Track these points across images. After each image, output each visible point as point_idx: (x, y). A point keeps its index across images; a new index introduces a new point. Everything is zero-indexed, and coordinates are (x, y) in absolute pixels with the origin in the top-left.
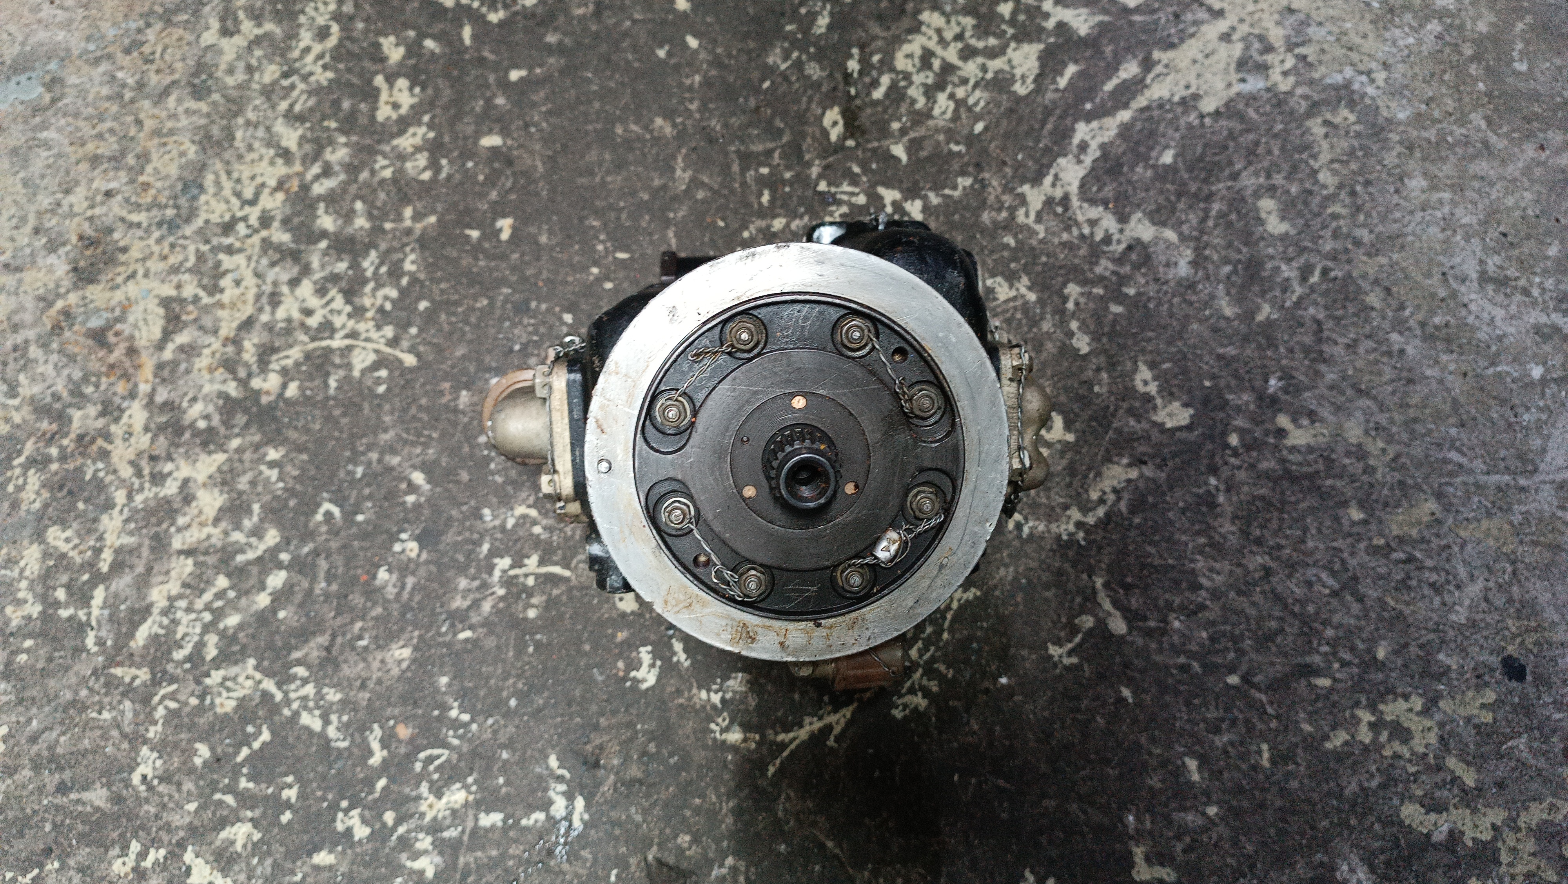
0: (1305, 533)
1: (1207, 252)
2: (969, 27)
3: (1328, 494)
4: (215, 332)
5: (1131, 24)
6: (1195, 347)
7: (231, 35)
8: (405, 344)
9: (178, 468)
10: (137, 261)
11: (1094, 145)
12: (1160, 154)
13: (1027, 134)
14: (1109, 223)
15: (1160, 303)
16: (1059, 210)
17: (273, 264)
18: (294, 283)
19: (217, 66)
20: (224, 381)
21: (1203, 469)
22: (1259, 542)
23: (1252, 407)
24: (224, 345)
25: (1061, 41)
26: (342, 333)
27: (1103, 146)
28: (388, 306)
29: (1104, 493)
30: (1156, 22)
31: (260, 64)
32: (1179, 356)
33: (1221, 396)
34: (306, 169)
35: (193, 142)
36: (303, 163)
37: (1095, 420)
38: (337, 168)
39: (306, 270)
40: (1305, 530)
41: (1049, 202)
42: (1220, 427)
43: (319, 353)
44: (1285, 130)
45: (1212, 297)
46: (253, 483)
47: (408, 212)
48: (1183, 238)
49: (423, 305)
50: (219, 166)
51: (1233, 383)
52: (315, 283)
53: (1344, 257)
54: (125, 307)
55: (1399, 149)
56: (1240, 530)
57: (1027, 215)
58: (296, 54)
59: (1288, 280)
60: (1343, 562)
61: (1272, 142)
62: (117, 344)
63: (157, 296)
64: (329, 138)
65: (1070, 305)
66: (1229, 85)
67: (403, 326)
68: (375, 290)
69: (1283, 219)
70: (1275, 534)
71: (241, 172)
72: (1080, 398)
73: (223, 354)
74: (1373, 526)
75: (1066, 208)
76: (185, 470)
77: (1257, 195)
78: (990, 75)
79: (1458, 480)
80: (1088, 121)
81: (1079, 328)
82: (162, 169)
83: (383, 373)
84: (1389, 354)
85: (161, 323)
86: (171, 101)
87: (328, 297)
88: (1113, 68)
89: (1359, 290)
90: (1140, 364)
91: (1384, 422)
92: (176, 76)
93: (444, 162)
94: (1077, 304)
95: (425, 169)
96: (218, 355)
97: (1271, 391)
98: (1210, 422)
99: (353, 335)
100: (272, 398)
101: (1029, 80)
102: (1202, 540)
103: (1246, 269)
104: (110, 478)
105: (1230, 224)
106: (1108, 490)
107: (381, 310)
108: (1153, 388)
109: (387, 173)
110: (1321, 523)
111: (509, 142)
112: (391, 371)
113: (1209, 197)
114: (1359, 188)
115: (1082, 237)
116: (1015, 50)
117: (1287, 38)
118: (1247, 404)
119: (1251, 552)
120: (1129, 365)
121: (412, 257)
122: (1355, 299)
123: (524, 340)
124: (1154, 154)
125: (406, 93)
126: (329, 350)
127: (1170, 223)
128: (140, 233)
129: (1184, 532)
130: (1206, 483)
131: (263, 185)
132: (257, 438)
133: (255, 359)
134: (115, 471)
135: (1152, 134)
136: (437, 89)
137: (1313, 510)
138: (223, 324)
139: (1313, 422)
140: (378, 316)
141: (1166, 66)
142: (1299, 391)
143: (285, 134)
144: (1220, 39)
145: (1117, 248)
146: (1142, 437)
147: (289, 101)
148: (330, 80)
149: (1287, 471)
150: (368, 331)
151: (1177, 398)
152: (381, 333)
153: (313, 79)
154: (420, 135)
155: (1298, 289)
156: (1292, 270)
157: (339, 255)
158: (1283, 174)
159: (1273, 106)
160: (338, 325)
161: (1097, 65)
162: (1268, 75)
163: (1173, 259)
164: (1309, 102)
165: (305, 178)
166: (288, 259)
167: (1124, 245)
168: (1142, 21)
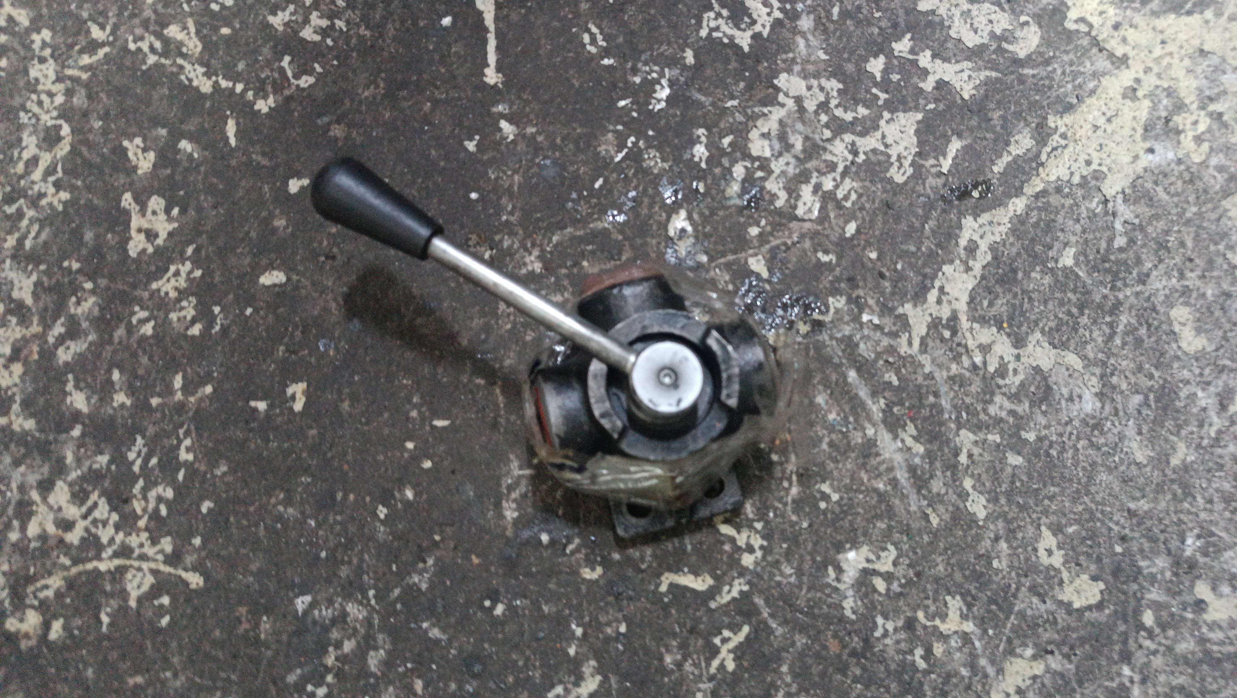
1: (1114, 380)
2: (835, 94)
5: (1022, 80)
6: (1104, 502)
8: (189, 559)
11: (983, 246)
12: (1060, 254)
13: (908, 236)
14: (1004, 348)
15: (1063, 450)
16: (947, 334)
17: (17, 463)
18: (46, 487)
21: (1116, 657)
23: (1168, 574)
25: (942, 107)
26: (110, 551)
27: (993, 248)
28: (164, 511)
30: (1050, 77)
32: (1086, 516)
33: (1133, 563)
34: (47, 327)
36: (42, 321)
37: (996, 603)
38: (85, 325)
39: (60, 469)
41: (935, 324)
42: (1133, 603)
43: (84, 578)
44: (1199, 214)
45: (1122, 437)
47: (178, 382)
48: (1088, 363)
49: (206, 506)
51: (1146, 545)
52: (71, 485)
57: (910, 344)
58: (20, 168)
59: (1204, 409)
61: (1185, 229)
64: (71, 283)
65: (963, 458)
66: (1136, 157)
67: (182, 538)
68: (145, 490)
69: (1199, 331)
72: (978, 576)
75: (954, 333)
77: (1169, 302)
78: (861, 158)
80: (976, 216)
81: (974, 487)
83: (165, 600)
87: (90, 503)
88: (1003, 141)
90: (1043, 528)
93: (217, 309)
94: (970, 456)
95: (193, 321)
97: (1188, 553)
98: (1123, 597)
99: (125, 551)
100: (33, 642)
101: (906, 163)
103: (1158, 400)
105: (1139, 342)
106: (1011, 690)
107: (155, 515)
108: (1057, 560)
109: (148, 329)
111: (295, 277)
112: (174, 599)
113: (1116, 308)
115: (975, 367)
116: (888, 122)
117: (1200, 90)
118: (1162, 572)
120: (1030, 531)
121: (188, 442)
123: (331, 544)
124: (1050, 254)
125: (162, 217)
126: (95, 574)
127: (1072, 344)
130: (1119, 674)
135: (1049, 227)
136: (200, 210)
140: (153, 524)
141: (1064, 136)
142: (1219, 551)
143: (16, 282)
144: (1124, 97)
145: (1013, 381)
146: (1048, 621)
147: (17, 235)
148: (65, 204)
149: (1207, 653)
150: (141, 545)
151: (1084, 570)
152: (158, 547)
153: (44, 202)
154: (183, 275)
155: (1217, 422)
156: (1209, 397)
157: (97, 445)
158: (1198, 272)
159: (1185, 182)
160: (105, 540)
161: (985, 138)
162: (1179, 142)
163: (1077, 391)
164: (1226, 176)
165: (46, 342)
166: (36, 454)
167: (1021, 377)
168: (1034, 76)
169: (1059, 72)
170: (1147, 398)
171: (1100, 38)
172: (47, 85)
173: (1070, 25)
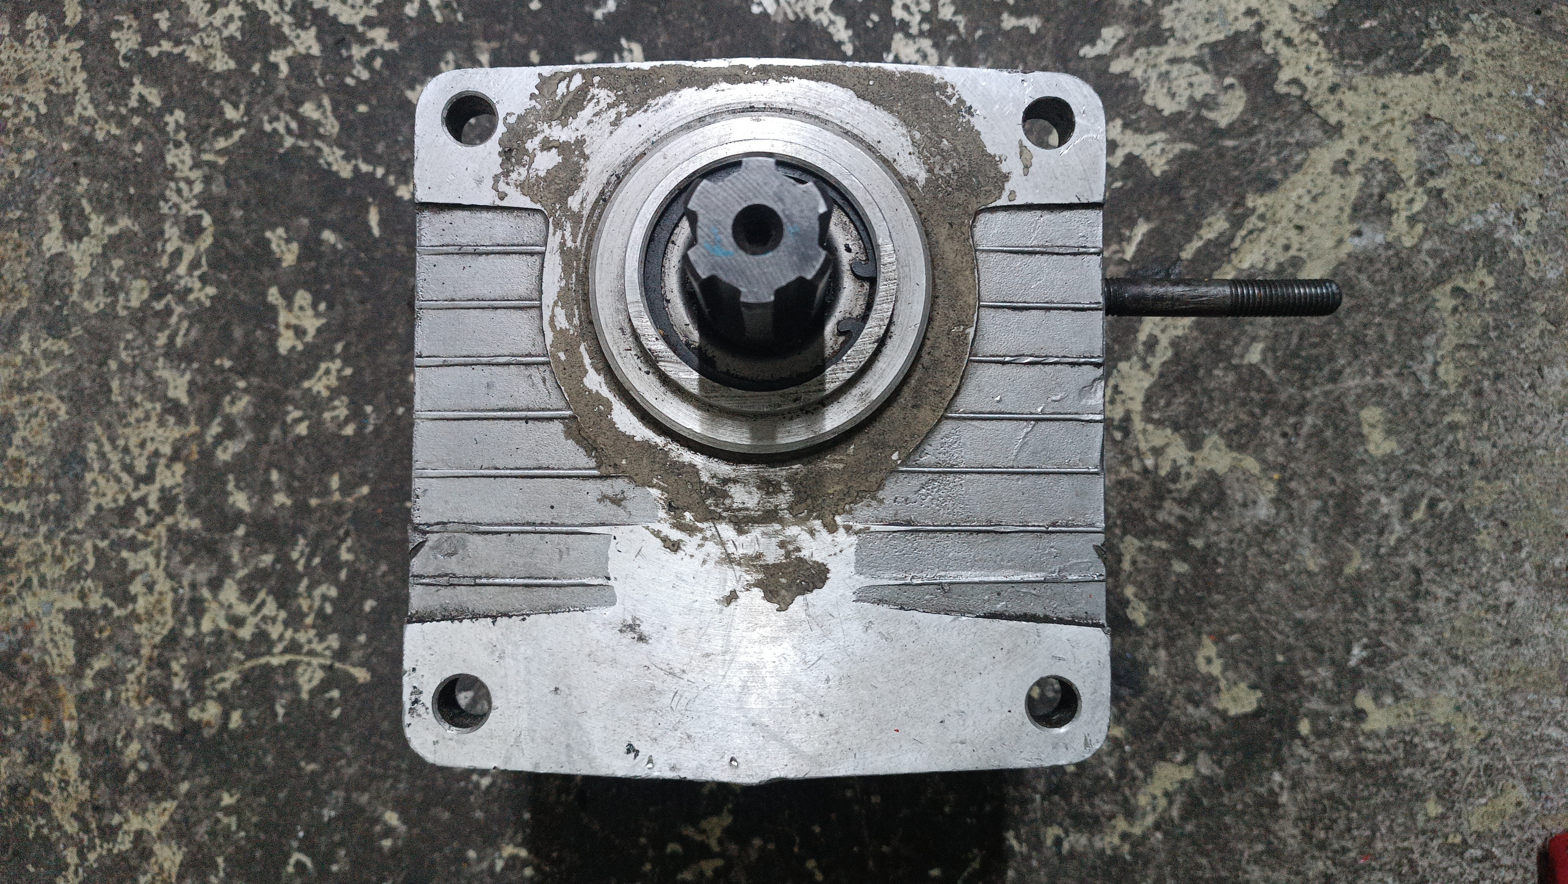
0: (1374, 834)
1: (1293, 485)
3: (1405, 786)
4: (137, 653)
5: (1221, 153)
6: (1269, 612)
7: (80, 239)
8: (356, 655)
9: (127, 820)
10: (28, 565)
11: (1164, 341)
12: (1246, 349)
14: (1178, 452)
15: (1232, 556)
16: (1118, 436)
17: (186, 562)
18: (215, 585)
19: (70, 285)
20: (158, 713)
21: (1267, 763)
22: (1322, 846)
23: (1330, 684)
24: (149, 668)
25: (1130, 184)
26: (280, 647)
27: (1175, 344)
28: (329, 609)
29: (1154, 797)
30: (1252, 150)
31: (123, 279)
32: (1250, 625)
33: (1294, 672)
34: (204, 425)
35: (61, 398)
36: (199, 420)
37: (1150, 709)
38: (241, 424)
39: (227, 568)
40: (1374, 829)
42: (1290, 711)
43: (257, 672)
44: (1405, 306)
45: (1294, 545)
46: (212, 833)
47: (335, 482)
48: (1267, 467)
49: (369, 605)
50: (99, 430)
51: (1310, 655)
52: (240, 582)
53: (1456, 483)
54: (28, 624)
55: (1543, 324)
56: (1303, 833)
58: (165, 261)
59: (1386, 517)
60: (1412, 863)
61: (1386, 322)
62: (28, 674)
63: (61, 610)
64: (225, 381)
65: (1126, 565)
66: (1340, 241)
67: (348, 635)
68: (310, 588)
69: (1389, 433)
70: (1341, 836)
71: (127, 439)
72: (1133, 683)
73: (149, 680)
74: (1451, 822)
75: (1126, 434)
76: (136, 823)
77: (1360, 402)
79: (1554, 760)
81: (1135, 594)
82: (31, 440)
83: (335, 694)
84: (1495, 609)
85: (71, 643)
86: (24, 338)
87: (258, 601)
88: (1193, 226)
89: (1471, 527)
90: (1204, 637)
91: (1479, 694)
92: (24, 304)
93: (369, 409)
94: (1134, 562)
95: (347, 421)
96: (144, 680)
97: (1353, 662)
98: (1280, 706)
99: (294, 647)
100: (215, 730)
102: (1260, 847)
103: (1337, 506)
104: (55, 835)
105: (1324, 444)
106: (1158, 793)
107: (320, 614)
108: (1216, 669)
109: (302, 429)
110: (1393, 821)
112: (343, 693)
113: (1302, 408)
114: (1486, 384)
115: (1145, 471)
117: (1420, 163)
118: (1324, 682)
119: (1313, 857)
120: (1191, 638)
121: (349, 542)
122: (1464, 539)
124: (1237, 350)
125: (310, 312)
126: (268, 669)
127: (1252, 446)
128: (24, 529)
129: (1240, 839)
130: (1269, 780)
131: (156, 454)
132: (206, 780)
133: (186, 685)
134: (60, 827)
135: (1238, 320)
136: (346, 304)
137: (1386, 805)
138: (143, 641)
139: (1397, 699)
140: (319, 622)
141: (1262, 217)
142: (1385, 662)
143: (170, 380)
144: (1334, 171)
145: (1186, 485)
146: (1201, 728)
147: (167, 332)
148: (212, 298)
149: (1362, 763)
150: (310, 642)
151: (1243, 678)
152: (325, 645)
153: (191, 297)
154: (334, 373)
155: (1398, 529)
156: (1392, 503)
157: (261, 544)
158: (1396, 370)
159: (1392, 269)
160: (275, 636)
161: (1174, 220)
162: (1390, 223)
163: (1252, 496)
164: (1439, 261)
165: (204, 442)
166: (203, 553)
167: (1194, 481)
168: (1235, 148)
169: (1263, 143)
170: (1326, 503)
171: (1313, 103)
172: (184, 170)
173: (1281, 88)
